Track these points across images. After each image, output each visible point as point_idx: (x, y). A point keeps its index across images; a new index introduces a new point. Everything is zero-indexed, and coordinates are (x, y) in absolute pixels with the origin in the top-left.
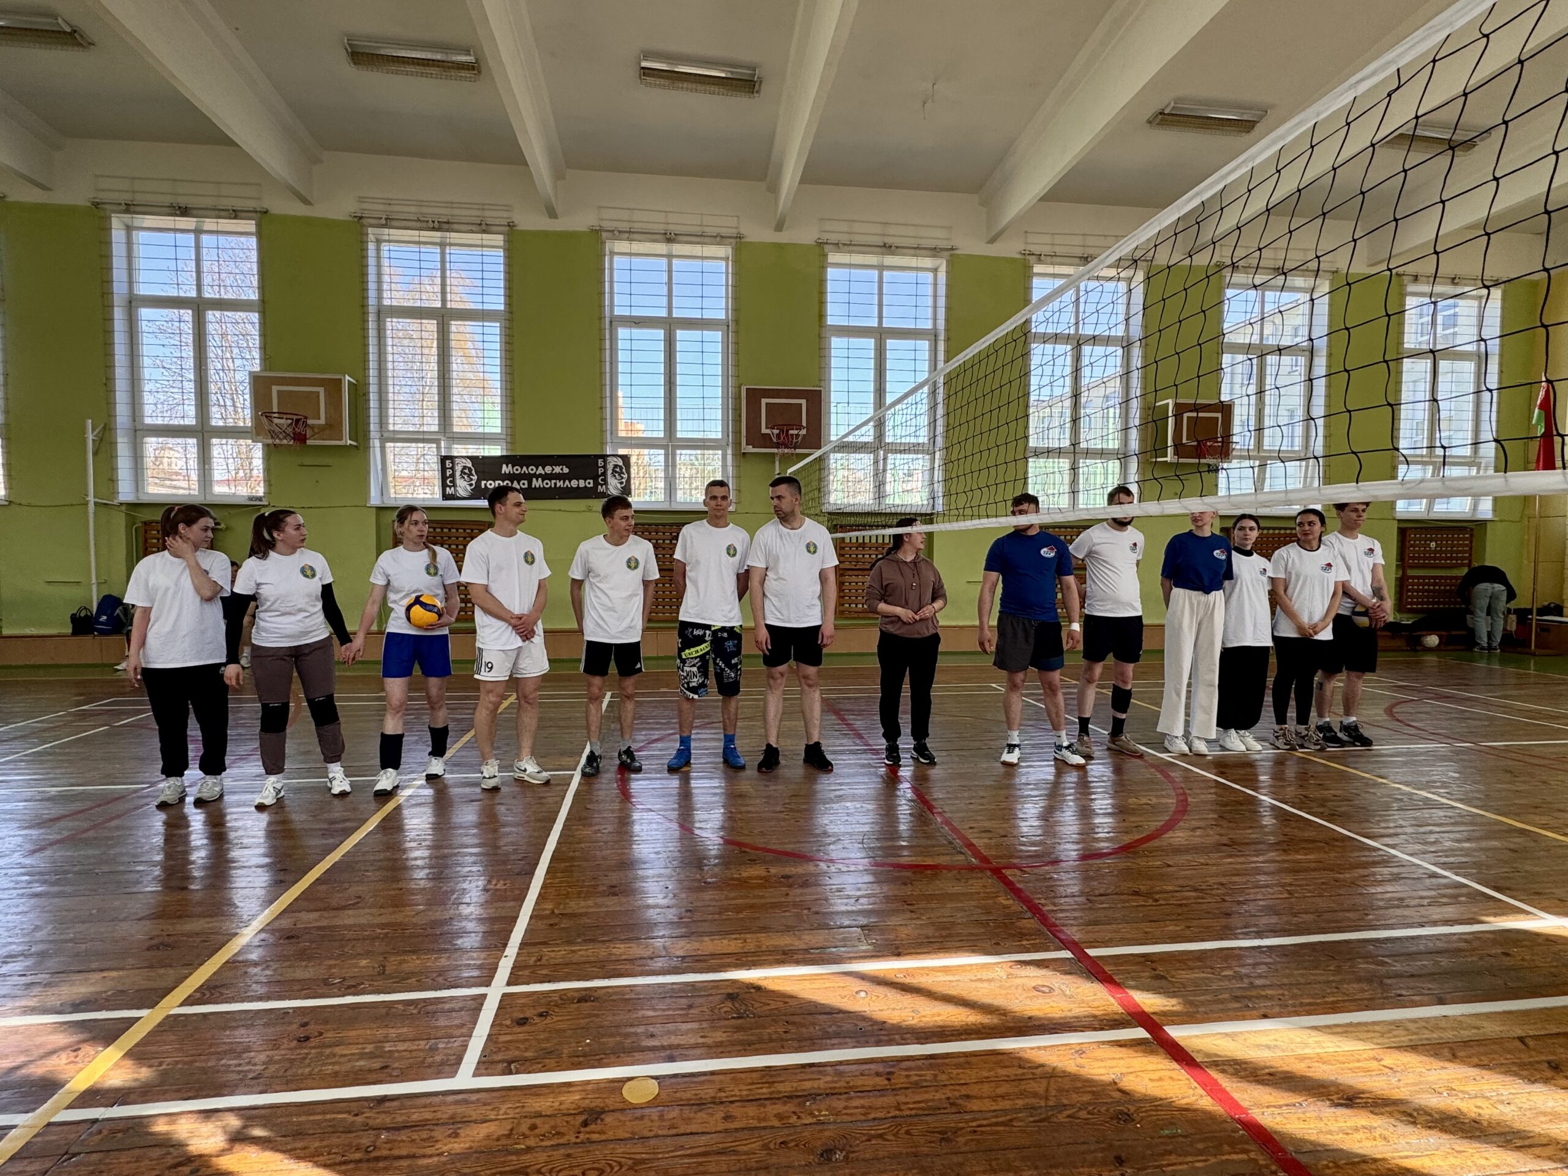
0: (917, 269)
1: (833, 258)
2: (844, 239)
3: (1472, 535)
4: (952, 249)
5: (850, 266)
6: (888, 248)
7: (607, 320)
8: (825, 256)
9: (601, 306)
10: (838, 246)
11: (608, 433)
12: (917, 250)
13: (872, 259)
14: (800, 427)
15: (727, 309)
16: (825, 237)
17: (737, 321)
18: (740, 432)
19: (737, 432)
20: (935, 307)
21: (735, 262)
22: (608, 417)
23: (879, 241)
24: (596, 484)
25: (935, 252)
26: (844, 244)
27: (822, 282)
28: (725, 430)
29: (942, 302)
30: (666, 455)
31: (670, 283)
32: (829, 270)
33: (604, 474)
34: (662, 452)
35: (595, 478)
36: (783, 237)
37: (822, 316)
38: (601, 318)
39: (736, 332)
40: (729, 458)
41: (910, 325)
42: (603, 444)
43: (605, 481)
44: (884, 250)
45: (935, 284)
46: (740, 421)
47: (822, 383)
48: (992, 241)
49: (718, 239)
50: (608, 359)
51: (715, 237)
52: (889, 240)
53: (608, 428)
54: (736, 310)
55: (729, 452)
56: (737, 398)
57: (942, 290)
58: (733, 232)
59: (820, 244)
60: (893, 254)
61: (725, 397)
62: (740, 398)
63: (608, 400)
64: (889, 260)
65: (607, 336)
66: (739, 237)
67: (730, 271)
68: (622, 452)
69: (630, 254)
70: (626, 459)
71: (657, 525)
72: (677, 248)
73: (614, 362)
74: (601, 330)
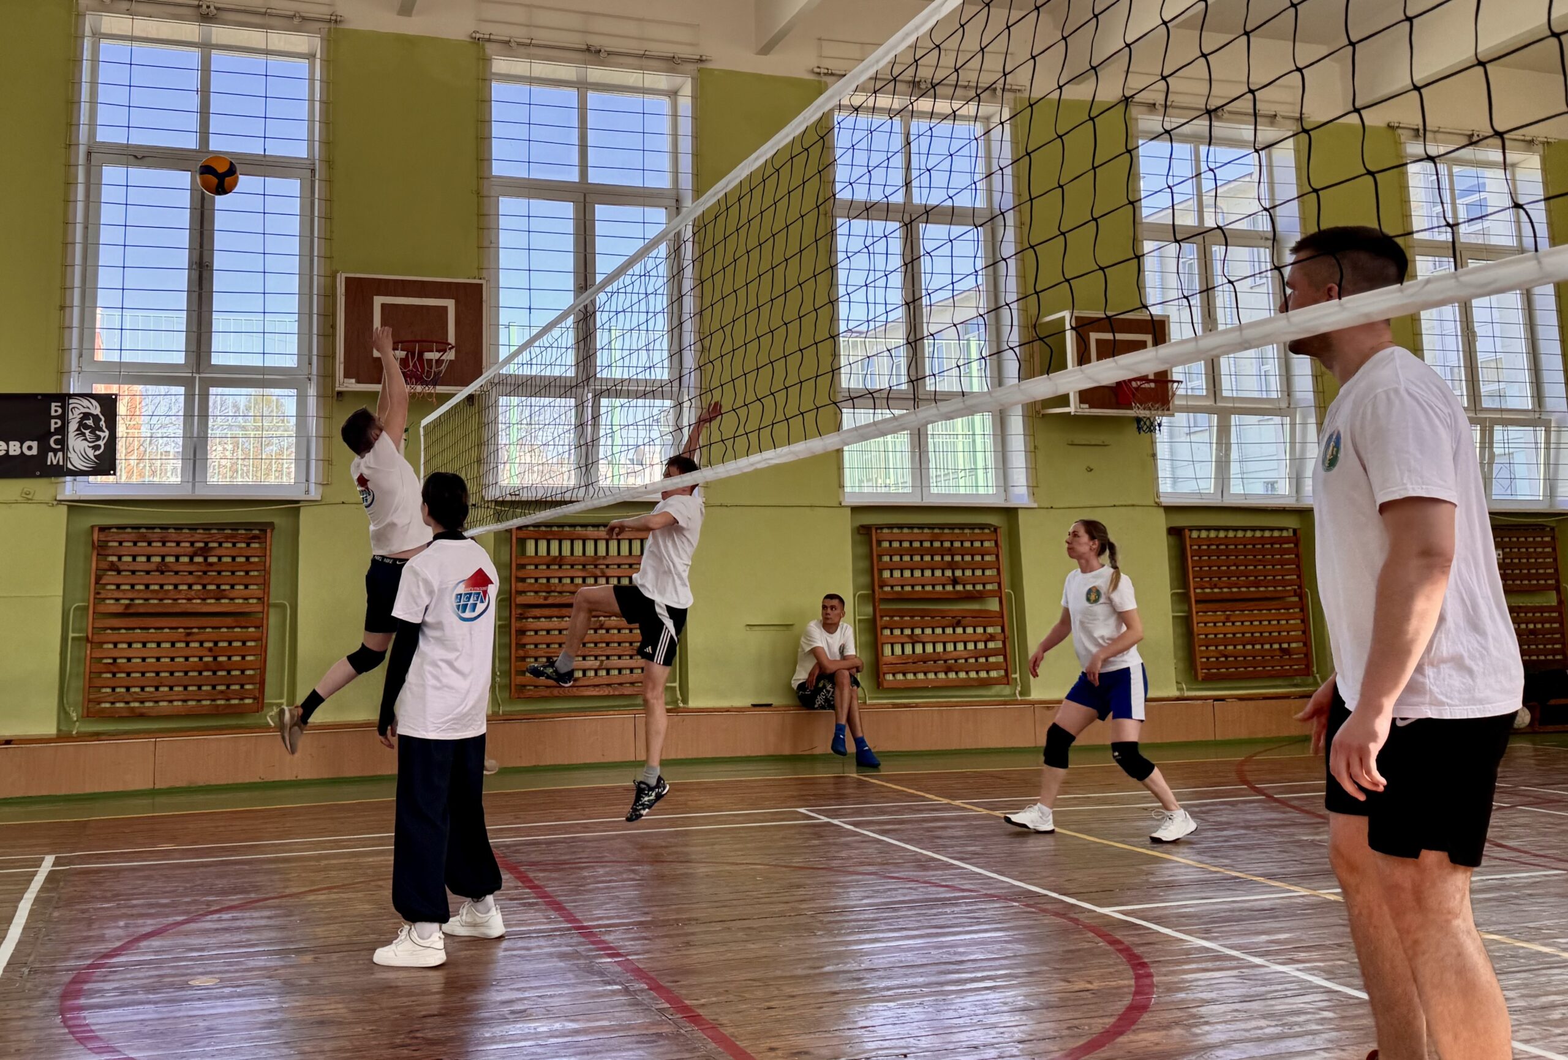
0: (644, 91)
1: (500, 65)
2: (519, 34)
3: (1553, 538)
4: (701, 60)
5: (531, 80)
6: (593, 54)
7: (82, 150)
8: (486, 61)
9: (71, 125)
10: (508, 46)
11: (74, 354)
12: (643, 59)
13: (566, 71)
14: (443, 347)
15: (311, 141)
16: (486, 29)
17: (329, 162)
18: (334, 357)
19: (327, 356)
20: (675, 153)
21: (327, 62)
22: (76, 322)
23: (575, 40)
24: (44, 449)
25: (672, 63)
26: (519, 44)
27: (483, 102)
28: (304, 353)
29: (686, 145)
30: (189, 397)
31: (205, 92)
32: (494, 84)
33: (63, 430)
34: (181, 390)
35: (43, 439)
36: (413, 26)
37: (482, 158)
38: (70, 145)
39: (329, 181)
40: (312, 402)
41: (634, 181)
42: (62, 373)
43: (63, 443)
44: (587, 56)
45: (675, 116)
46: (334, 335)
47: (485, 274)
48: (766, 50)
49: (296, 21)
50: (80, 218)
51: (292, 17)
52: (596, 41)
53: (75, 343)
54: (329, 143)
55: (312, 391)
56: (329, 295)
57: (686, 126)
58: (322, 11)
59: (478, 42)
60: (602, 64)
61: (305, 294)
62: (334, 295)
63: (77, 293)
64: (596, 74)
65: (81, 178)
66: (335, 20)
67: (318, 76)
68: (100, 389)
69: (132, 39)
70: (108, 403)
71: (164, 528)
72: (220, 33)
73: (92, 225)
74: (70, 166)
